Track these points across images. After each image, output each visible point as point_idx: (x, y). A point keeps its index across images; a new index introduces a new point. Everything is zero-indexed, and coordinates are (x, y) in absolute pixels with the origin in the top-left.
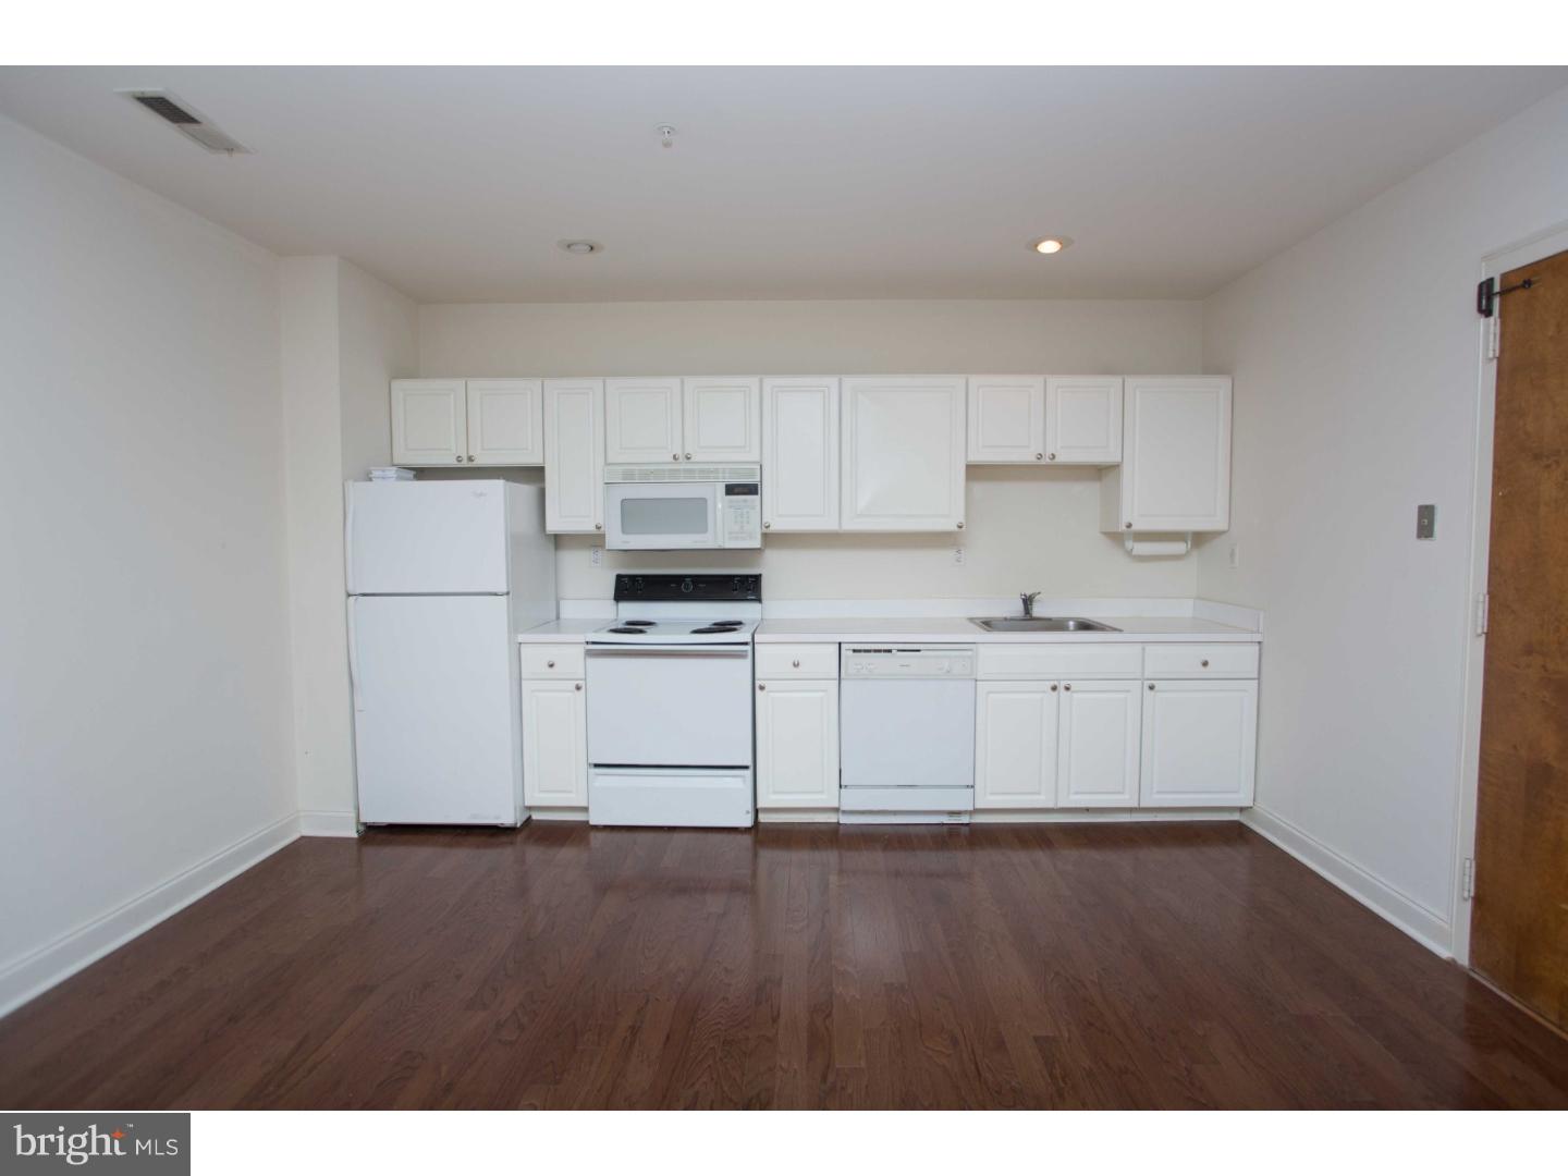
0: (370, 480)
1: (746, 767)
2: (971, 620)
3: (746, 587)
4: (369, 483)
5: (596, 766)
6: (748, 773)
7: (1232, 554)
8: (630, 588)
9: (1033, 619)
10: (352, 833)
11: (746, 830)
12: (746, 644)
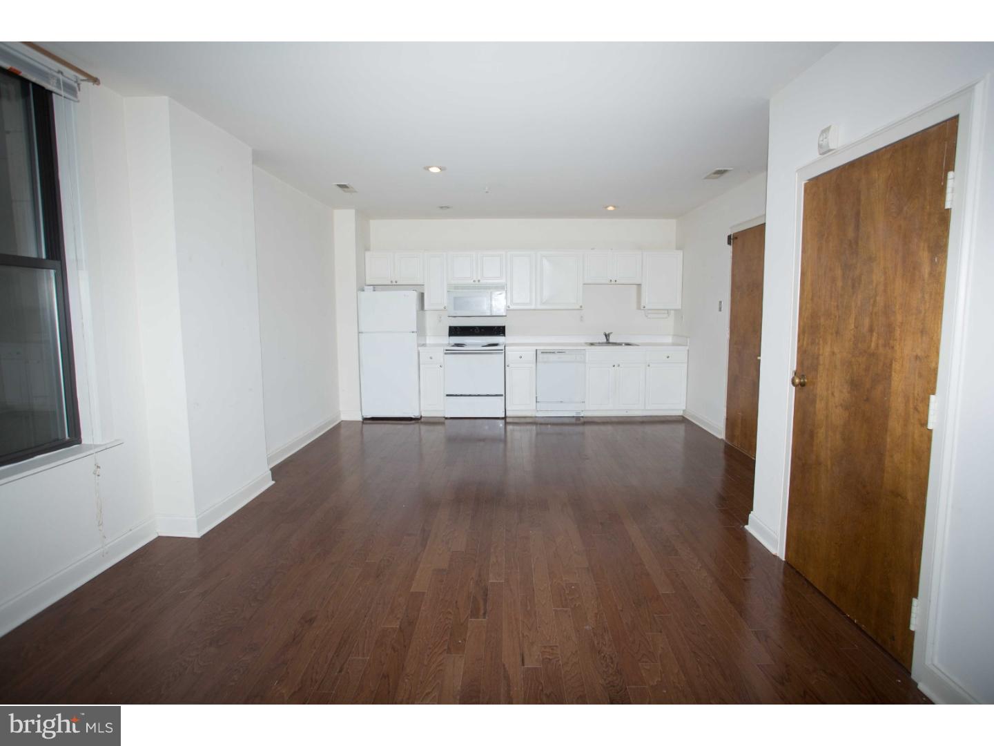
0: (363, 290)
1: (501, 395)
2: (586, 343)
3: (500, 331)
4: (362, 292)
5: (447, 395)
6: (503, 398)
7: (682, 317)
8: (455, 331)
9: (609, 343)
10: (360, 419)
11: (502, 418)
12: (502, 350)
